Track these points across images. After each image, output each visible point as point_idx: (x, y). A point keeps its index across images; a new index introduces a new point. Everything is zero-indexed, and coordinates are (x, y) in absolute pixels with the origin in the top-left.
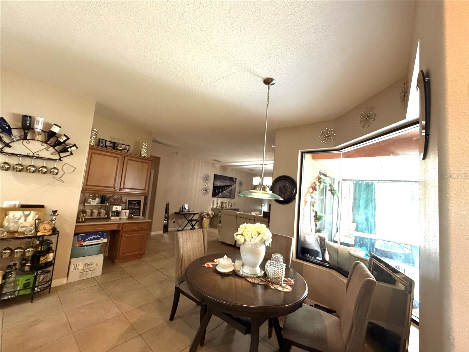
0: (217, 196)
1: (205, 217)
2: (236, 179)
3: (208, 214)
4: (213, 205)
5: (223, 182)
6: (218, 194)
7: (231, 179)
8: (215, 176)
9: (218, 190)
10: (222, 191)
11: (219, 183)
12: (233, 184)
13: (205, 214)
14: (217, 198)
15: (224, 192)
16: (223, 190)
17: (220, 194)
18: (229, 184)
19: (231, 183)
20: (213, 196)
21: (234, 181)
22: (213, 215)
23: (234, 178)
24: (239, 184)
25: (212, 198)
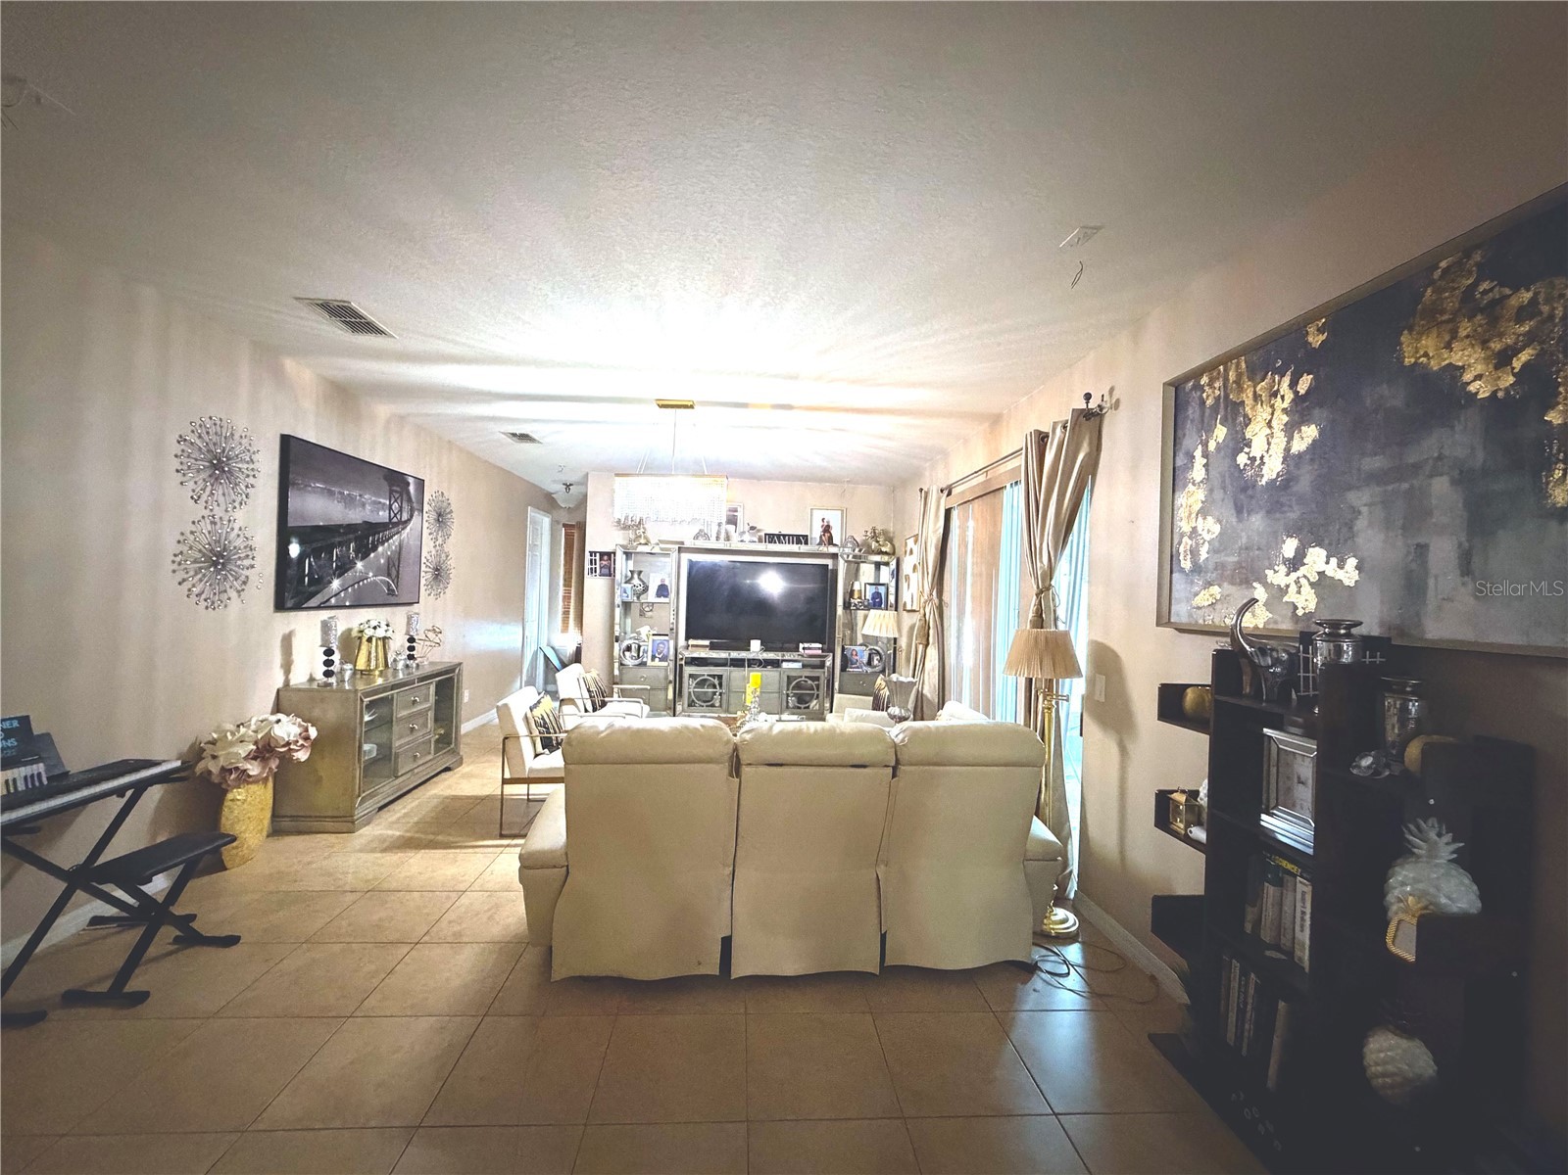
0: (313, 602)
1: (244, 778)
2: (420, 483)
3: (265, 750)
4: (287, 667)
5: (349, 501)
6: (320, 583)
7: (395, 481)
8: (291, 449)
9: (317, 557)
10: (344, 568)
11: (318, 506)
12: (405, 517)
13: (244, 750)
14: (324, 615)
15: (359, 565)
16: (353, 555)
17: (336, 584)
18: (383, 516)
19: (395, 506)
20: (280, 606)
21: (409, 500)
22: (315, 745)
23: (411, 480)
24: (433, 515)
25: (280, 615)
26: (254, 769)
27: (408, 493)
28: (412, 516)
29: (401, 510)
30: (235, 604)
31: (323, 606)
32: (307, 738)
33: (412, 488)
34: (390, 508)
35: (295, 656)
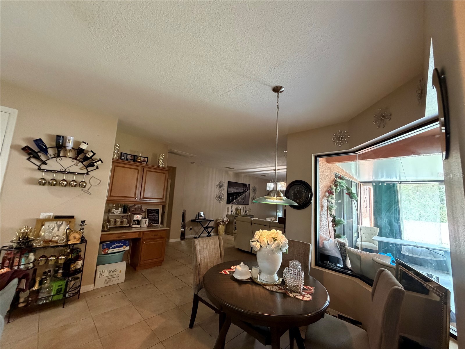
0: (231, 203)
1: (220, 224)
3: (223, 221)
5: (237, 189)
6: (232, 201)
7: (245, 185)
8: (229, 183)
9: (232, 197)
10: (236, 198)
11: (232, 190)
12: (246, 191)
13: (221, 221)
14: (232, 205)
15: (238, 198)
16: (237, 196)
17: (235, 201)
18: (242, 191)
20: (227, 203)
22: (229, 222)
23: (247, 185)
24: (252, 190)
25: (227, 205)
26: (221, 223)
27: (247, 187)
28: (248, 190)
29: (246, 190)
30: (222, 203)
31: (233, 204)
32: (227, 221)
33: (248, 186)
34: (244, 189)
35: (229, 211)
